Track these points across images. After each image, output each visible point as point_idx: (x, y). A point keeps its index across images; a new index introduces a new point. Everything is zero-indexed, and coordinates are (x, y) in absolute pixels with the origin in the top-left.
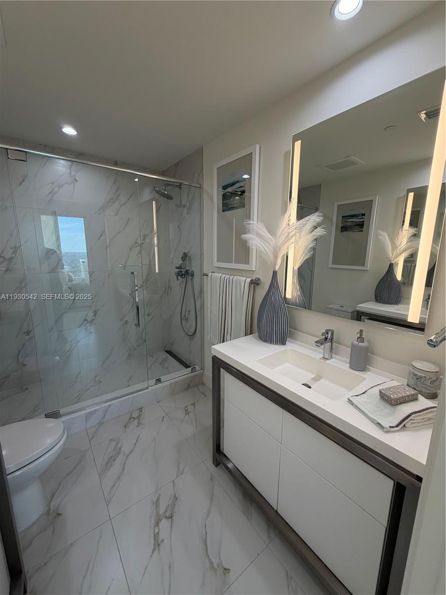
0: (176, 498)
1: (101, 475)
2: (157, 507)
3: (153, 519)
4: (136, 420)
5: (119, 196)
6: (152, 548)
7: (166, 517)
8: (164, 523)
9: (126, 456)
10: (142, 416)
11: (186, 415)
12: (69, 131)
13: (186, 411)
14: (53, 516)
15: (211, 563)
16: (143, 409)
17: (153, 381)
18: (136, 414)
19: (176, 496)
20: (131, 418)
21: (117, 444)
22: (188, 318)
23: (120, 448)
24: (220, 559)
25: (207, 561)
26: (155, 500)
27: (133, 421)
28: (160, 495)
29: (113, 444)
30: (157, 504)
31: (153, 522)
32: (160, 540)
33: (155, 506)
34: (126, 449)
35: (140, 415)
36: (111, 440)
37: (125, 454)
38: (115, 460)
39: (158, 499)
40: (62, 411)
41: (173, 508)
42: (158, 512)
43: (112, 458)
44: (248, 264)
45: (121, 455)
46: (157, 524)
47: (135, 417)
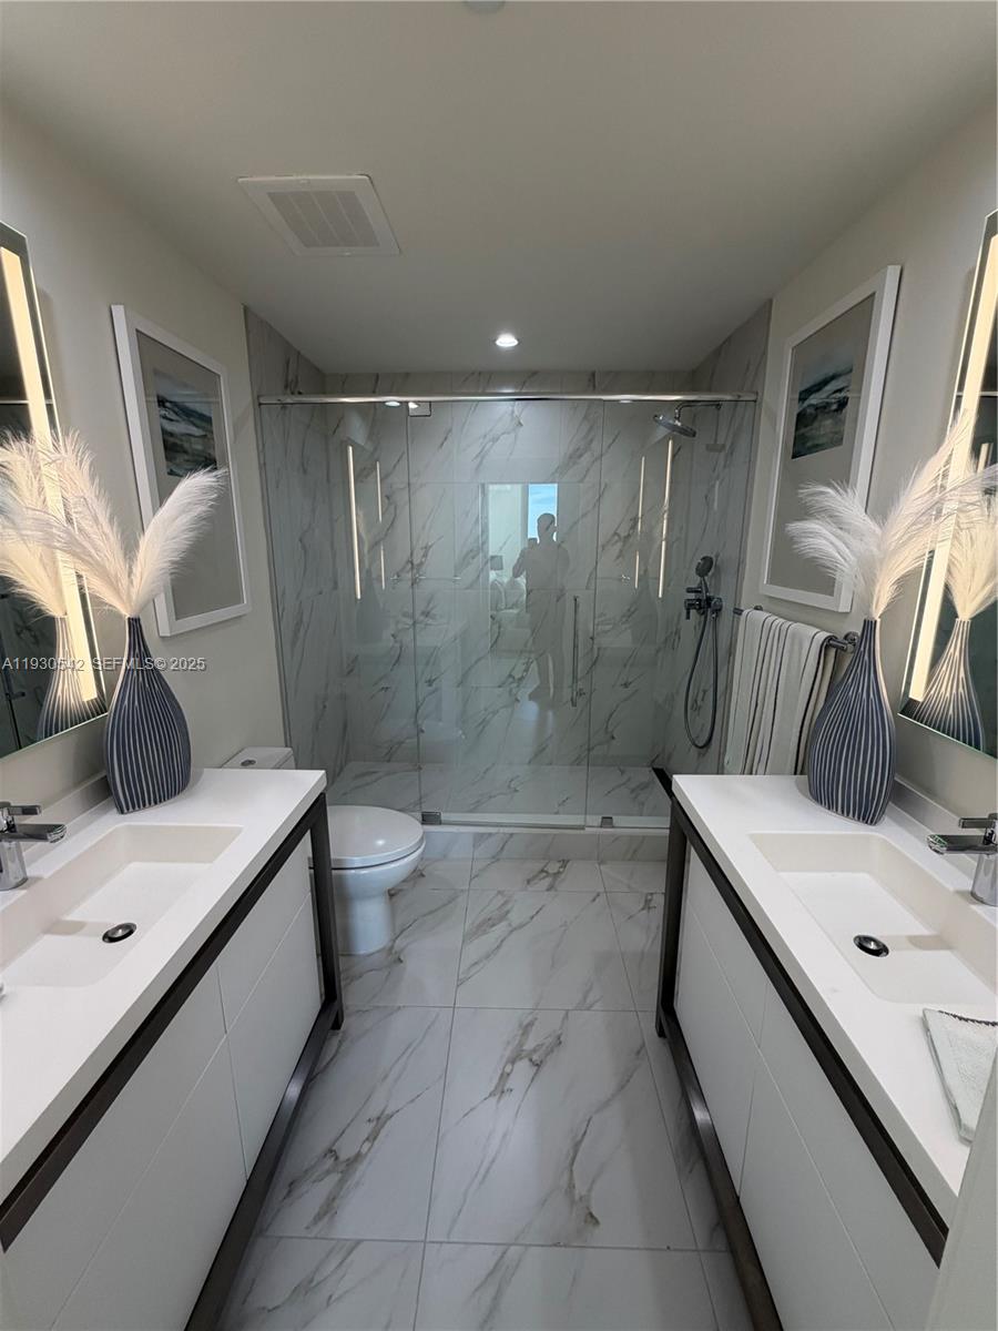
0: (559, 1042)
1: (468, 937)
2: (523, 1034)
3: (510, 1048)
4: (548, 880)
5: (591, 441)
6: (492, 1089)
7: (531, 1060)
8: (523, 1066)
9: (510, 929)
10: (563, 876)
11: (643, 909)
12: (507, 341)
13: (647, 902)
14: (394, 958)
15: (571, 1186)
16: (569, 864)
17: (597, 820)
18: (553, 868)
19: (562, 1039)
20: (542, 871)
21: (506, 903)
22: (700, 708)
23: (508, 912)
24: (590, 1190)
25: (566, 1177)
26: (525, 1023)
27: (544, 878)
28: (536, 1019)
29: (500, 900)
30: (526, 1029)
31: (508, 1053)
32: (507, 1086)
33: (521, 1032)
34: (515, 917)
35: (559, 872)
36: (499, 892)
37: (510, 925)
38: (493, 925)
39: (531, 1024)
40: (444, 817)
41: (547, 1055)
42: (521, 1044)
43: (490, 922)
44: (831, 594)
45: (504, 923)
46: (513, 1061)
47: (551, 871)
